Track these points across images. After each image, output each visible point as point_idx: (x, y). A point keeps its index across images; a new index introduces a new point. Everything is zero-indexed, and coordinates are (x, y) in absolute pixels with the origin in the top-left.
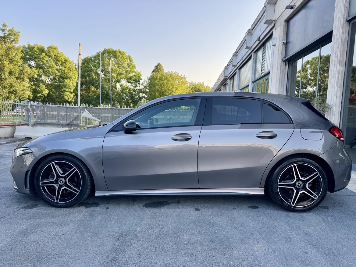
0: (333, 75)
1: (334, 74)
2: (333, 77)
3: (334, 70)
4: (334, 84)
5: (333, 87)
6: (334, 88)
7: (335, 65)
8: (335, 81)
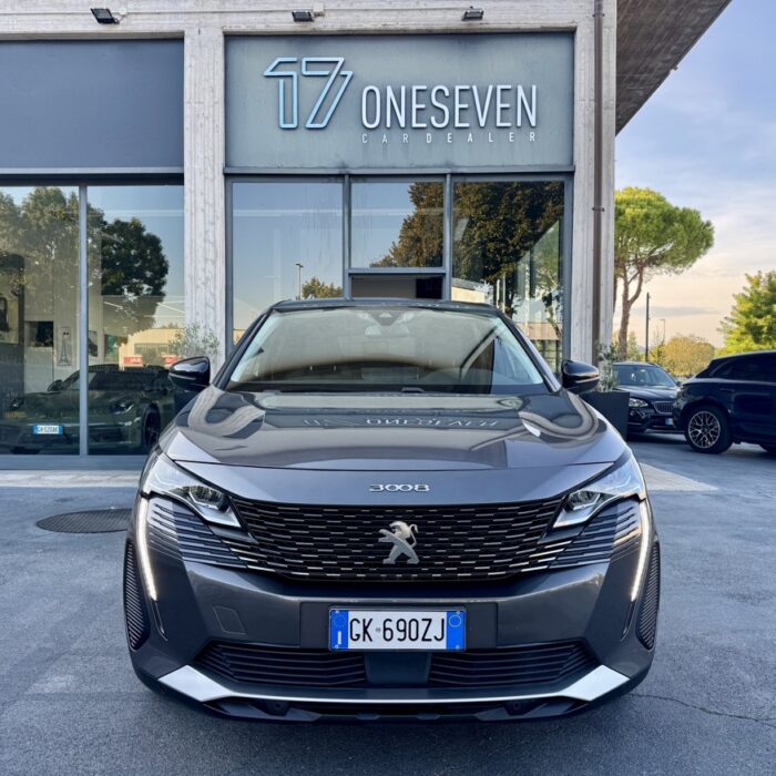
0: (203, 280)
1: (207, 279)
2: (205, 284)
3: (204, 270)
4: (212, 301)
5: (206, 304)
6: (214, 308)
7: (206, 260)
8: (214, 295)
